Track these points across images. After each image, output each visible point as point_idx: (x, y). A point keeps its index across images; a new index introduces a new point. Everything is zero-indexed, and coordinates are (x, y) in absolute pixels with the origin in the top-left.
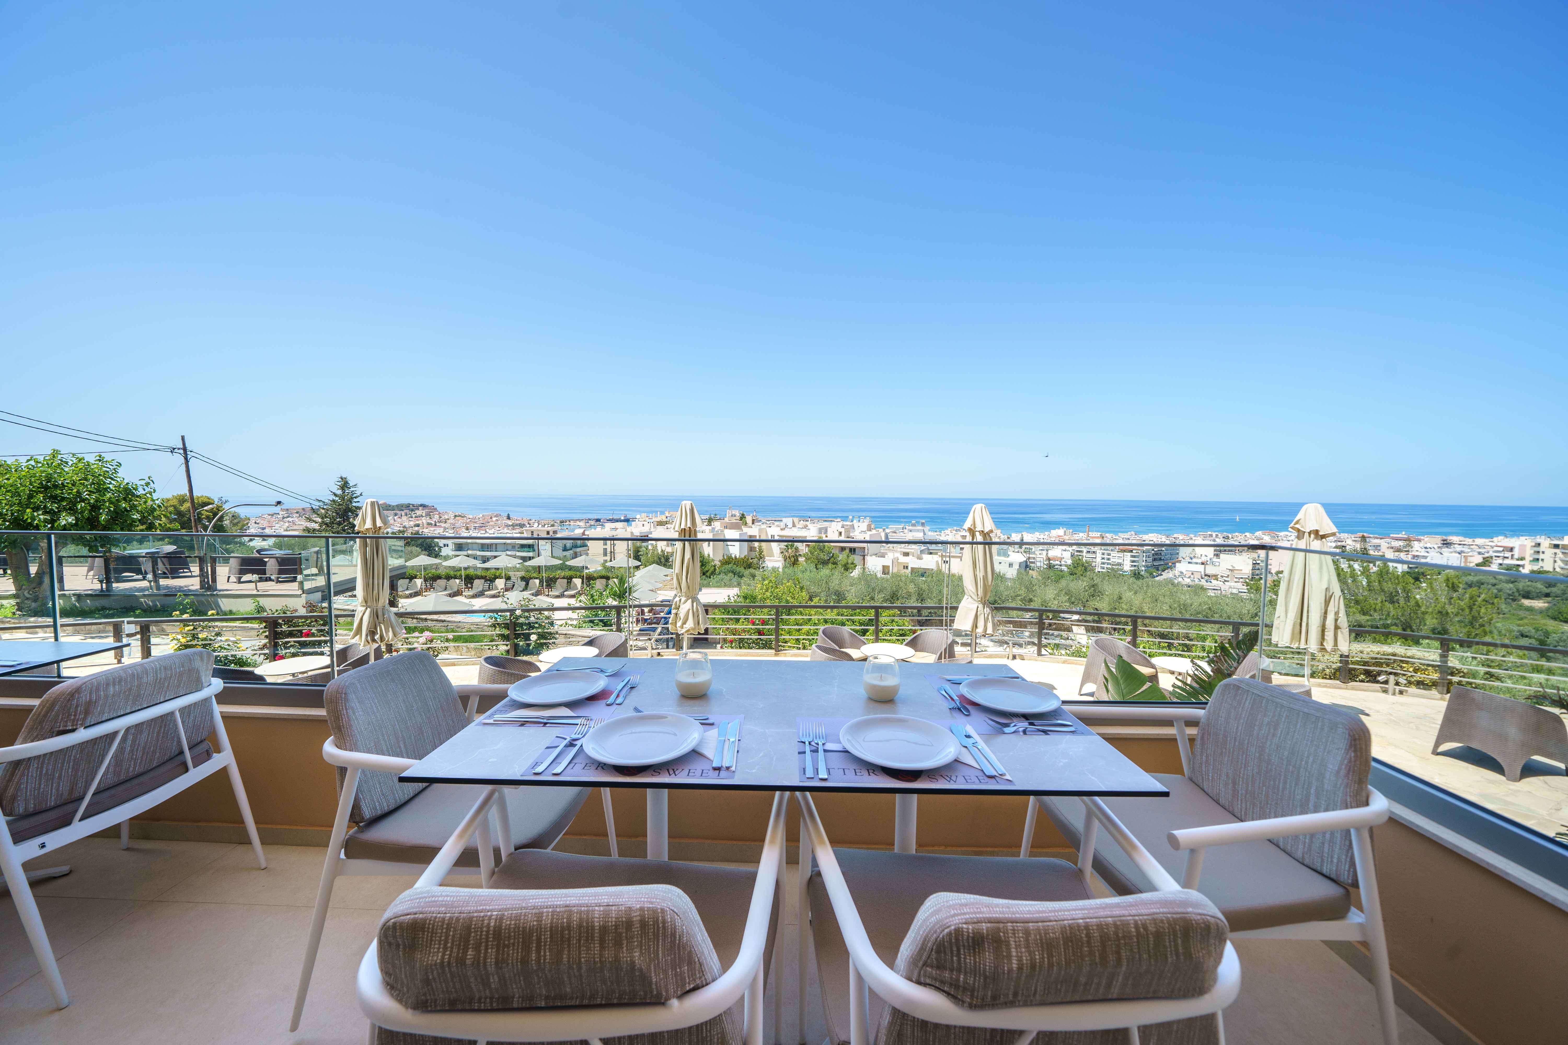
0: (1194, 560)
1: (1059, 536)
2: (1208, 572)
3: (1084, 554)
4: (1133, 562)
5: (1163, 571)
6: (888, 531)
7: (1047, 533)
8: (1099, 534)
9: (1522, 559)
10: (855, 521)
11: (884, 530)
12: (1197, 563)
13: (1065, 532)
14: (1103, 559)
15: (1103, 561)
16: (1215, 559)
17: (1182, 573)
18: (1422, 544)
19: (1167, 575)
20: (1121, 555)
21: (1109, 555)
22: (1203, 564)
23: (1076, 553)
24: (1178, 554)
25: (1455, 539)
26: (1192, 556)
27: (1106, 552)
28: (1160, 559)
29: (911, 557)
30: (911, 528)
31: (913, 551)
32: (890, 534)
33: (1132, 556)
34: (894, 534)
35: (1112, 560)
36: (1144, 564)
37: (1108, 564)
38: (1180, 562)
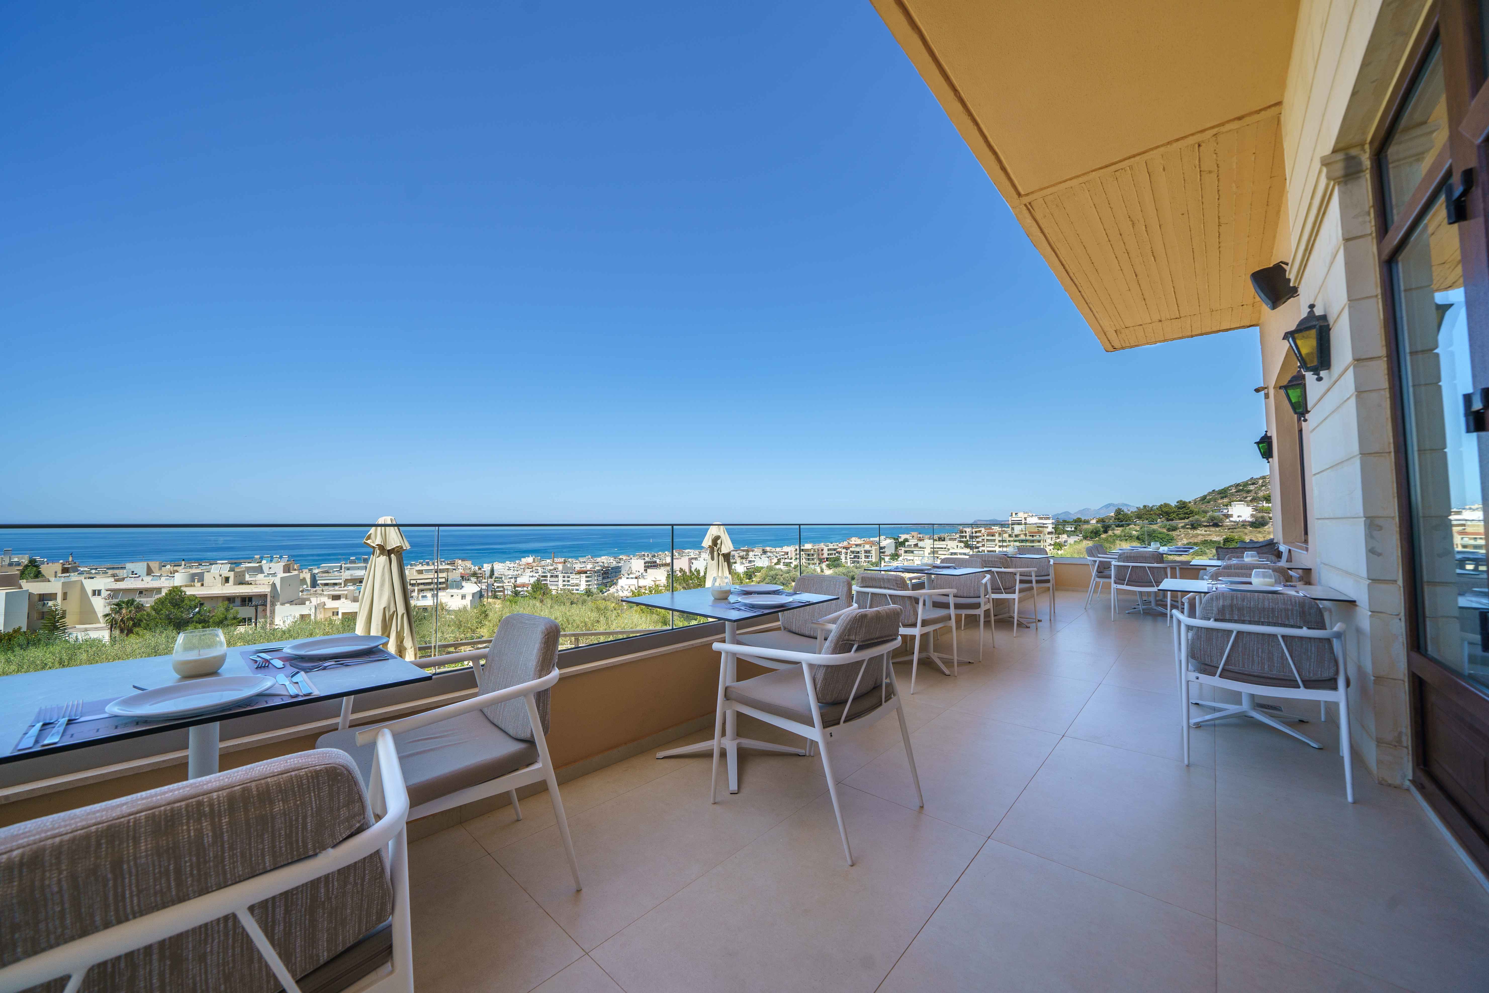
0: (631, 576)
1: (528, 564)
2: (640, 585)
3: (548, 578)
4: (587, 581)
5: (610, 587)
6: (316, 571)
7: (517, 562)
8: (563, 559)
9: (791, 559)
10: (264, 562)
11: (310, 570)
12: (632, 578)
13: (534, 559)
14: (564, 581)
15: (564, 583)
16: (644, 574)
17: (622, 587)
18: (754, 553)
19: (612, 590)
20: (578, 576)
21: (569, 577)
22: (636, 578)
23: (541, 579)
24: (620, 571)
25: (768, 549)
26: (629, 572)
27: (566, 575)
28: (608, 578)
29: (343, 600)
30: (348, 565)
31: (346, 592)
32: (319, 575)
33: (587, 577)
34: (326, 575)
35: (571, 582)
36: (596, 582)
37: (568, 585)
38: (621, 578)
